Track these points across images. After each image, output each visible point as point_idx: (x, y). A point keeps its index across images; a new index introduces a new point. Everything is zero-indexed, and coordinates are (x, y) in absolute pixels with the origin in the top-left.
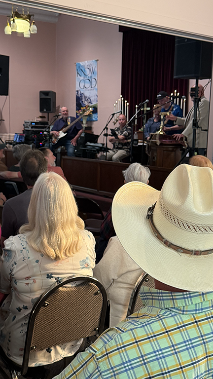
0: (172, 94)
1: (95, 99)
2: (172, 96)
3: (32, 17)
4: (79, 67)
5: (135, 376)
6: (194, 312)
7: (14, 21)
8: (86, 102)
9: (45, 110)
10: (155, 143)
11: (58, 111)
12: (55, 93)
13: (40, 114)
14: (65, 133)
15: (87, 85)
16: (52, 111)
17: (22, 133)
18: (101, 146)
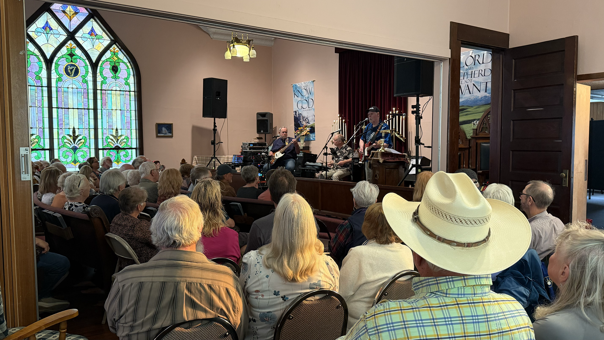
0: (391, 112)
1: (312, 119)
2: (391, 114)
3: (251, 42)
4: (296, 88)
5: (396, 337)
6: (457, 296)
7: (234, 46)
8: (304, 122)
9: (262, 131)
10: (378, 161)
11: (275, 132)
12: (272, 114)
13: (258, 135)
14: (282, 153)
15: (305, 106)
16: (269, 132)
17: (240, 154)
18: (321, 165)
